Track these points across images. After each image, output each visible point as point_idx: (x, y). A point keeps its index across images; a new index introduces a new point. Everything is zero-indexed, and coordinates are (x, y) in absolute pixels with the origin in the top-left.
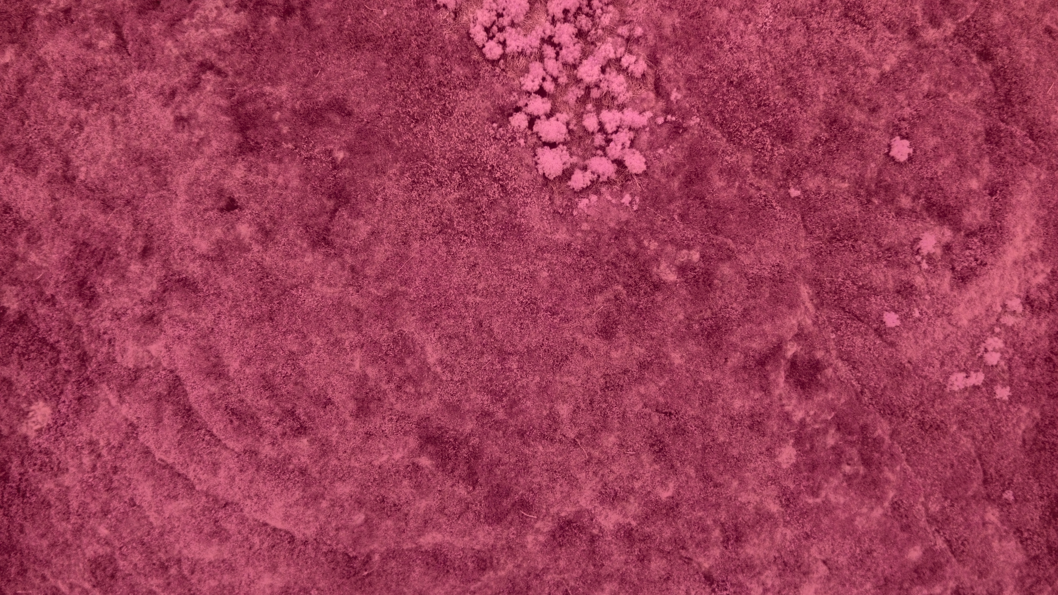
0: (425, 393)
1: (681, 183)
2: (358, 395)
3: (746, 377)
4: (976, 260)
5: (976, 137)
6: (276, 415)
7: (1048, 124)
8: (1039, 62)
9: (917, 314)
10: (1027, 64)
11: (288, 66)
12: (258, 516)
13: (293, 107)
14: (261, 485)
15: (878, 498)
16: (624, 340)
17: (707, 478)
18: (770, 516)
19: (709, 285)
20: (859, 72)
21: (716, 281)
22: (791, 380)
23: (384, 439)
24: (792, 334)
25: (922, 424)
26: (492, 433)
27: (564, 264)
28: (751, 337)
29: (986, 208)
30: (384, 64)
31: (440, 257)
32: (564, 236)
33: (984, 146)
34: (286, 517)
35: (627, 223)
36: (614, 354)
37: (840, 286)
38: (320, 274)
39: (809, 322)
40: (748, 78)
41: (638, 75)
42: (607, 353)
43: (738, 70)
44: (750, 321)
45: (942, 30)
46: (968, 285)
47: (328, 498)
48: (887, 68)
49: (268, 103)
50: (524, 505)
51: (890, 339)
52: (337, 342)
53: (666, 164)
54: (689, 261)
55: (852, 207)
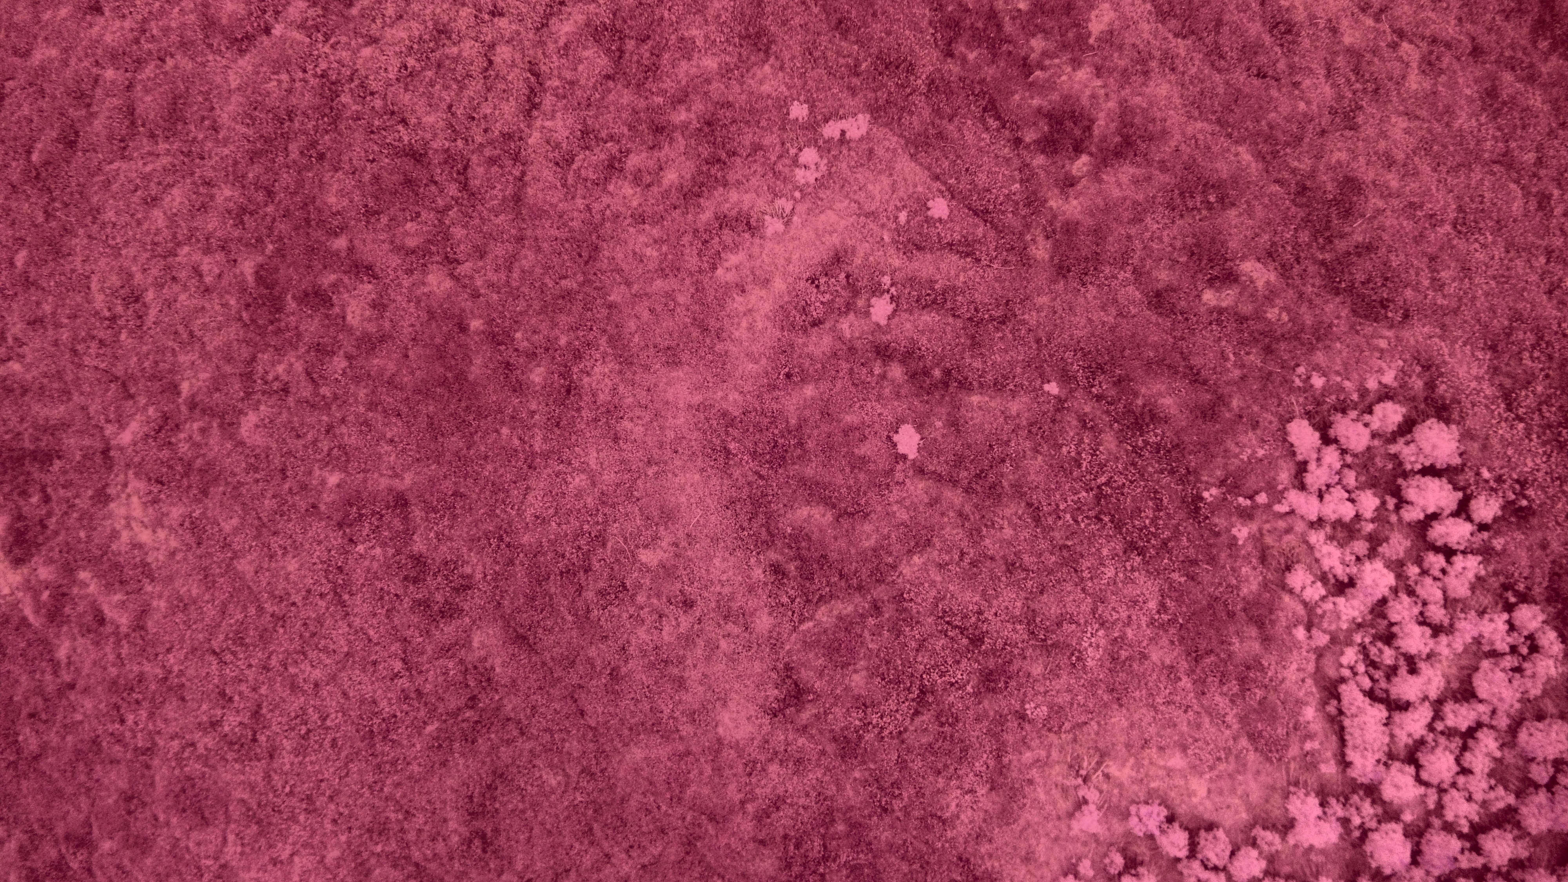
1: (1227, 405)
3: (1151, 127)
4: (817, 287)
5: (804, 455)
7: (703, 470)
8: (710, 558)
9: (903, 217)
10: (727, 555)
16: (1324, 178)
19: (1193, 254)
20: (956, 557)
21: (1184, 259)
22: (1086, 122)
24: (1079, 187)
25: (911, 69)
27: (1416, 289)
28: (1135, 182)
29: (800, 355)
32: (1414, 331)
33: (793, 442)
35: (1312, 349)
36: (1342, 156)
37: (996, 257)
39: (1052, 203)
40: (1119, 558)
42: (1353, 159)
43: (1132, 571)
44: (1136, 203)
45: (835, 613)
46: (832, 254)
48: (916, 559)
53: (1250, 434)
54: (1218, 290)
55: (975, 365)
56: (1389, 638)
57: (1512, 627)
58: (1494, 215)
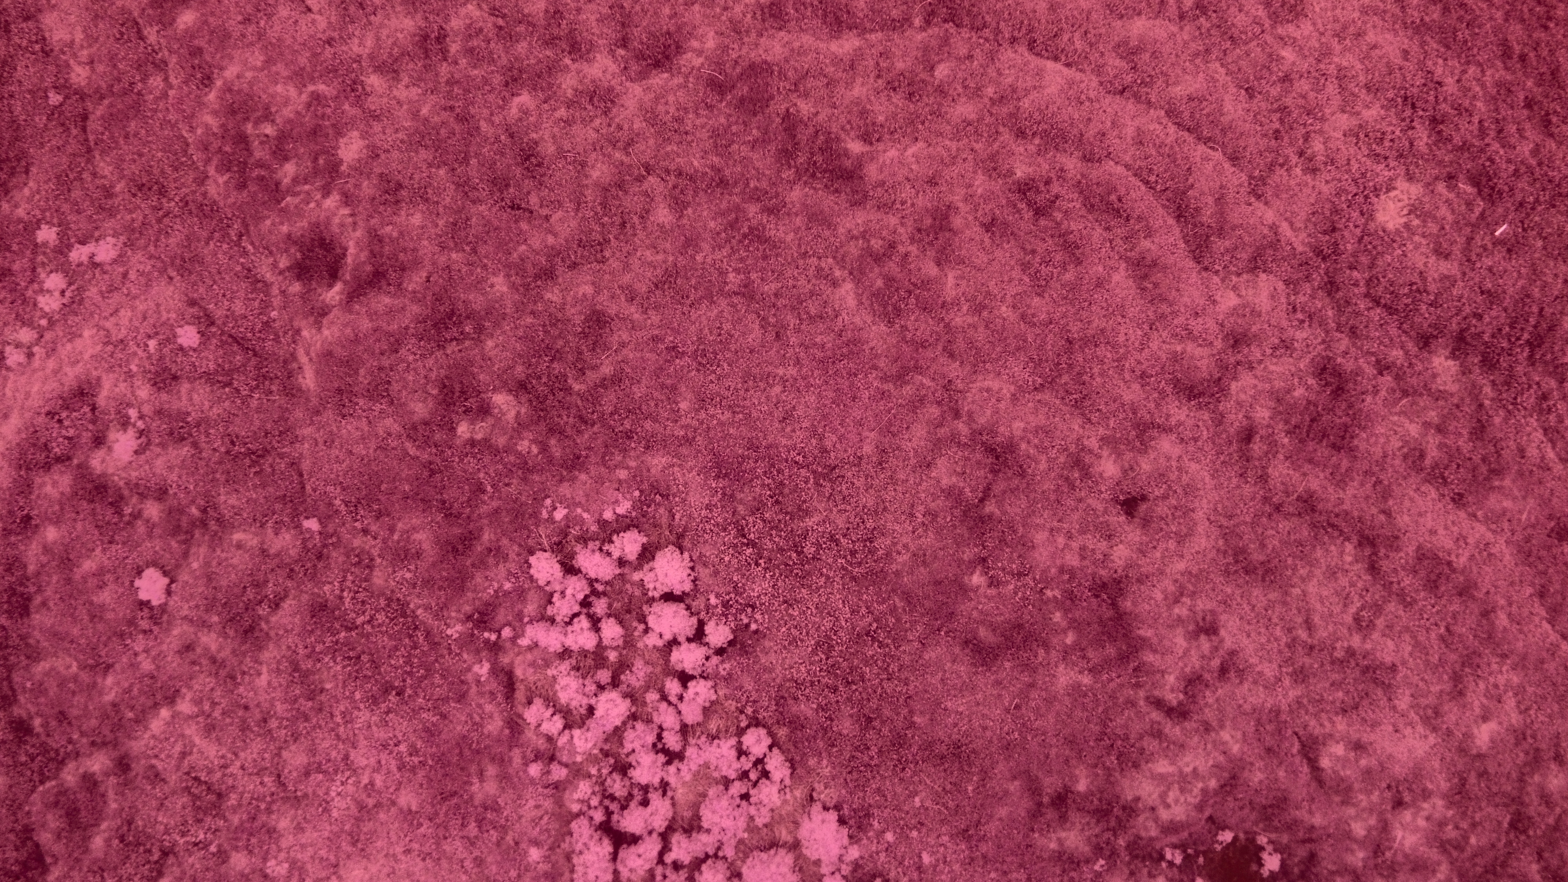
0: (857, 238)
1: (479, 538)
2: (947, 234)
3: (401, 256)
4: (60, 421)
5: (44, 604)
6: (1059, 209)
9: (152, 344)
11: (1058, 713)
12: (1078, 76)
13: (1047, 652)
14: (1076, 116)
15: (230, 90)
16: (573, 311)
17: (463, 119)
18: (379, 69)
19: (445, 387)
20: (207, 707)
21: (435, 392)
22: (339, 251)
23: (911, 176)
24: (331, 316)
25: (162, 192)
26: (764, 184)
27: (655, 420)
28: (390, 312)
29: (38, 497)
30: (917, 719)
31: (834, 431)
32: (655, 461)
33: (32, 589)
34: (1040, 73)
35: (561, 480)
36: (588, 289)
37: (257, 386)
38: (1002, 405)
39: (305, 333)
40: (374, 701)
41: (538, 703)
42: (598, 292)
43: (387, 713)
44: (390, 334)
45: (81, 771)
46: (75, 384)
47: (986, 100)
48: (164, 713)
49: (1084, 657)
50: (718, 87)
51: (194, 310)
52: (978, 309)
53: (501, 566)
54: (472, 422)
55: (230, 502)
56: (623, 768)
57: (741, 752)
58: (733, 347)
